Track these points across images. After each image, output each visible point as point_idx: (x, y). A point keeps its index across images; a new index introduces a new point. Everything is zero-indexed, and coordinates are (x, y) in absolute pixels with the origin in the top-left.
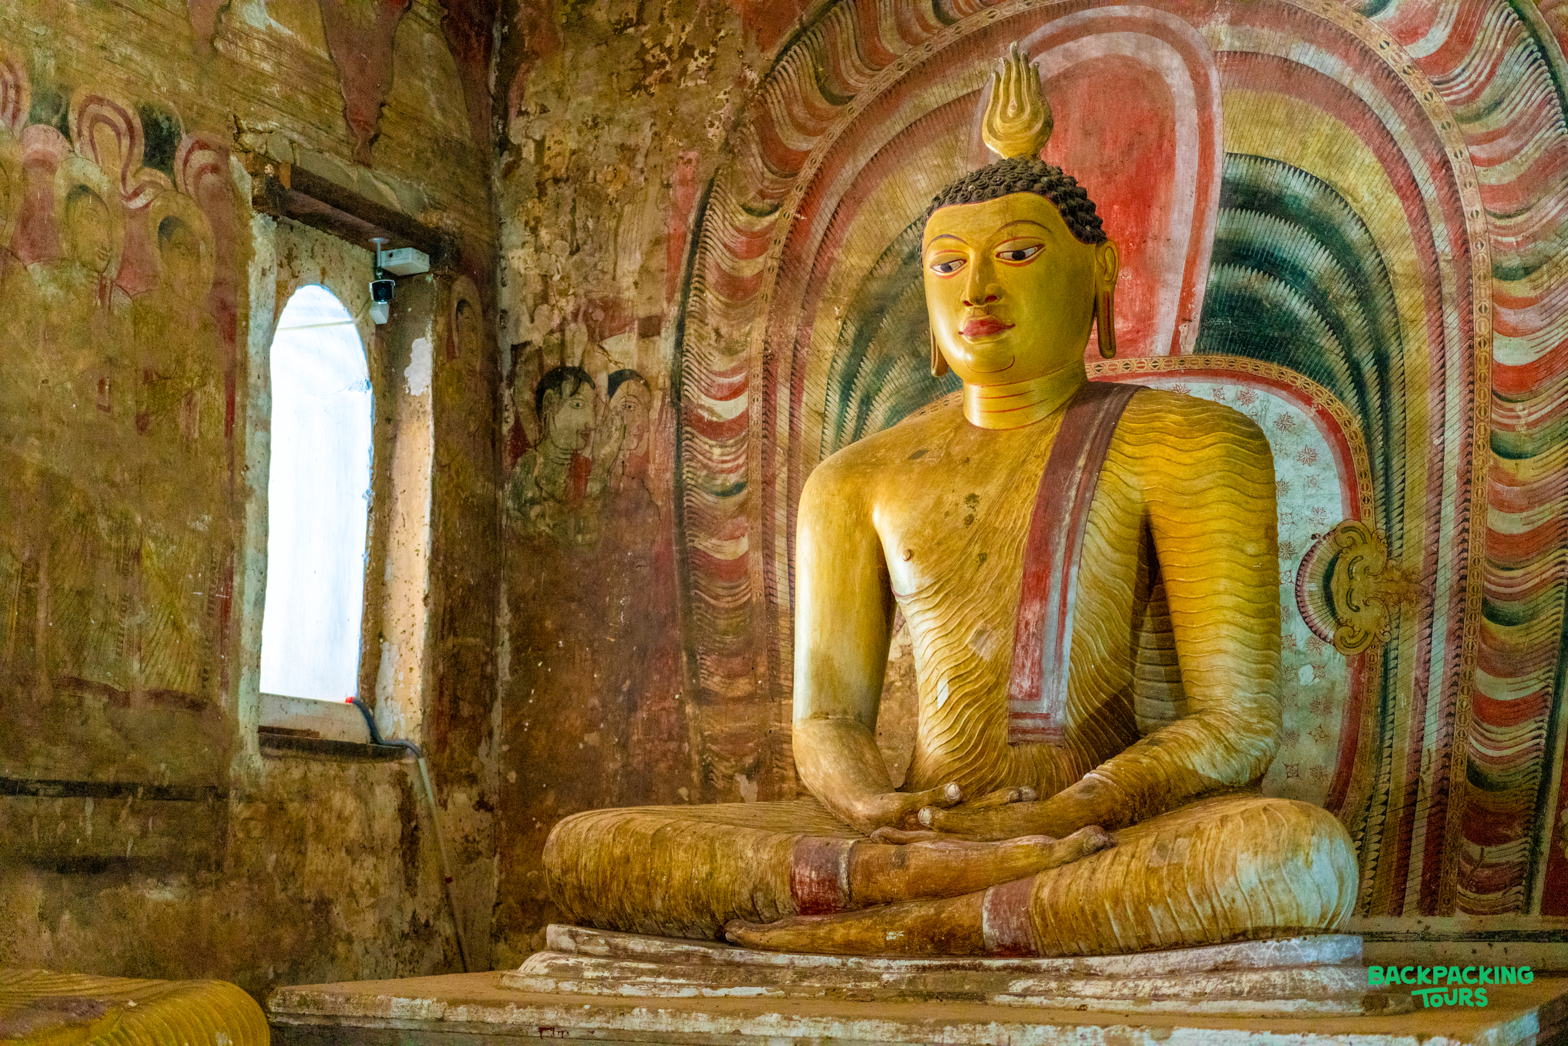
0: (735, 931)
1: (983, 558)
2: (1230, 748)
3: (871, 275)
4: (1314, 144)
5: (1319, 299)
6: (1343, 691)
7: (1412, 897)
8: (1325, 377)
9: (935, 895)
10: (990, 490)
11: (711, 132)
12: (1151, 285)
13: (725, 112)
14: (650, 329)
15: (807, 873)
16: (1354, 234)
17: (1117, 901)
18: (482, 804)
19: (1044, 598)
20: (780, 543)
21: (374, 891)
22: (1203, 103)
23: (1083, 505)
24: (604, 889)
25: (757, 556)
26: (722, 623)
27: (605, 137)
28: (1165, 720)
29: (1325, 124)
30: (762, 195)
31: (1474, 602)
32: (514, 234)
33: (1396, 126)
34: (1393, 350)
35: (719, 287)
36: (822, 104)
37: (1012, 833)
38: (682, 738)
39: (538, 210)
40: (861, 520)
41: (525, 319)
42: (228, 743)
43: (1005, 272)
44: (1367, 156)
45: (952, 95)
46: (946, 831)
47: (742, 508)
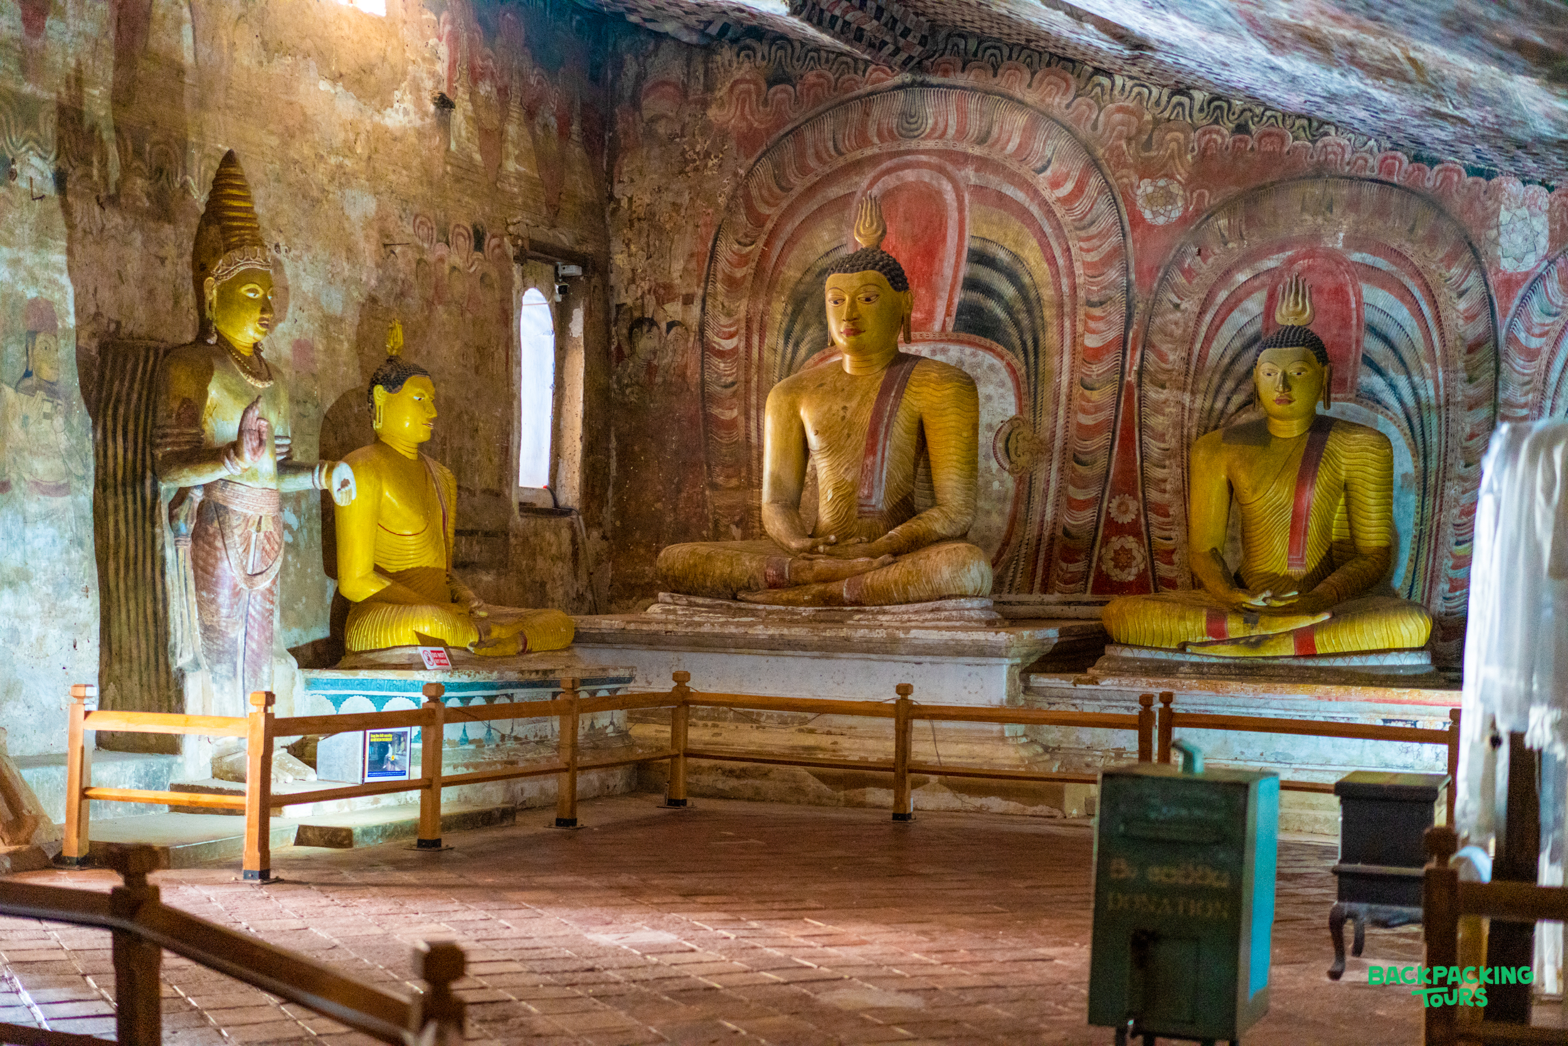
0: (741, 595)
1: (849, 436)
2: (952, 521)
3: (800, 281)
4: (1011, 235)
5: (1009, 309)
6: (1012, 493)
7: (1037, 586)
8: (1010, 347)
9: (825, 581)
10: (853, 404)
11: (720, 200)
12: (934, 297)
13: (727, 189)
14: (688, 300)
15: (771, 572)
16: (1026, 280)
17: (896, 583)
18: (604, 537)
19: (875, 454)
20: (753, 413)
21: (562, 579)
22: (961, 210)
23: (893, 414)
24: (685, 578)
25: (742, 419)
26: (724, 451)
27: (664, 197)
28: (928, 507)
29: (1016, 224)
30: (746, 236)
31: (1069, 455)
32: (617, 246)
33: (1048, 230)
34: (1041, 336)
35: (723, 281)
36: (776, 190)
37: (857, 556)
38: (704, 506)
39: (630, 235)
40: (796, 415)
41: (623, 291)
42: (508, 510)
43: (862, 306)
44: (1034, 243)
45: (842, 193)
46: (830, 555)
47: (734, 394)
